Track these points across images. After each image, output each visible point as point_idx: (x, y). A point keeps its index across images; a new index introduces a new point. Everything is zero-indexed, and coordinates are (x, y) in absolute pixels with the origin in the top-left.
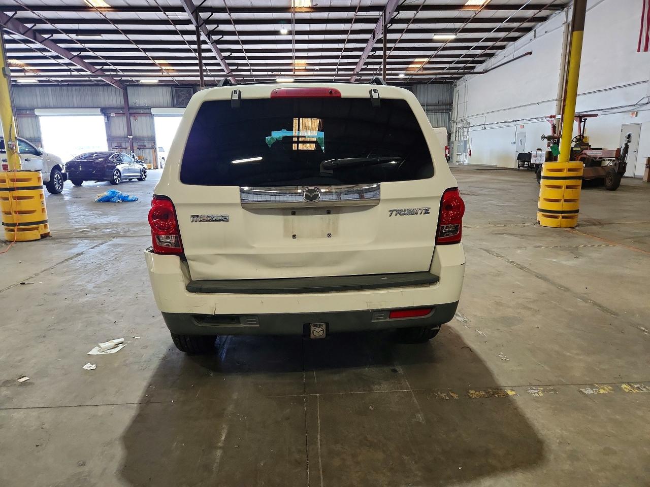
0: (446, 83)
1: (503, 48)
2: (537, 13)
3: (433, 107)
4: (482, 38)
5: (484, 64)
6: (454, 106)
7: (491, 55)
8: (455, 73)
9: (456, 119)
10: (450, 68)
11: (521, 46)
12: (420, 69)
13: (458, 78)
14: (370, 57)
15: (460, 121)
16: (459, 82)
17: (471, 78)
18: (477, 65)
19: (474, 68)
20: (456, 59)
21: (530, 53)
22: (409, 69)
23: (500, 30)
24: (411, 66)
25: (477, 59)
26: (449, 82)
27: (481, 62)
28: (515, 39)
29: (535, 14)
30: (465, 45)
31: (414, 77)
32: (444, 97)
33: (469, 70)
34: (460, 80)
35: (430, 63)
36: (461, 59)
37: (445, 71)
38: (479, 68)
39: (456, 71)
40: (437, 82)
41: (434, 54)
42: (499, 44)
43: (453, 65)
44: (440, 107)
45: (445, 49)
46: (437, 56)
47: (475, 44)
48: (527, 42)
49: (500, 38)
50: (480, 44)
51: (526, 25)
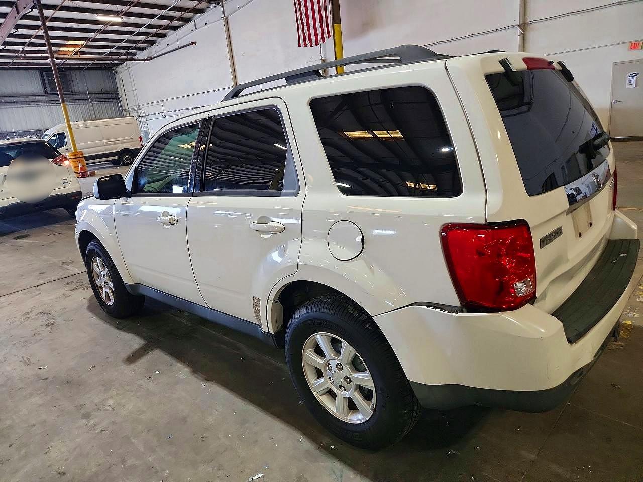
0: (105, 69)
1: (164, 36)
2: (198, 4)
3: (97, 96)
4: (145, 24)
5: (146, 52)
6: (120, 95)
7: (153, 43)
8: (115, 60)
9: (127, 108)
10: (110, 54)
11: (183, 35)
12: (77, 53)
13: (118, 65)
14: (11, 36)
15: (133, 110)
16: (119, 69)
17: (133, 66)
18: (138, 52)
19: (135, 54)
20: (117, 44)
21: (195, 43)
22: (60, 52)
23: (162, 17)
24: (62, 49)
25: (139, 45)
26: (109, 69)
27: (143, 49)
28: (175, 28)
29: (196, 6)
30: (127, 30)
31: (68, 61)
32: (107, 85)
33: (130, 57)
34: (121, 66)
35: (87, 46)
36: (122, 44)
37: (104, 56)
38: (141, 55)
39: (117, 57)
40: (94, 68)
41: (93, 36)
42: (161, 31)
43: (113, 51)
44: (105, 96)
45: (105, 32)
46: (95, 40)
47: (137, 30)
48: (189, 32)
49: (163, 26)
50: (142, 30)
51: (187, 15)
